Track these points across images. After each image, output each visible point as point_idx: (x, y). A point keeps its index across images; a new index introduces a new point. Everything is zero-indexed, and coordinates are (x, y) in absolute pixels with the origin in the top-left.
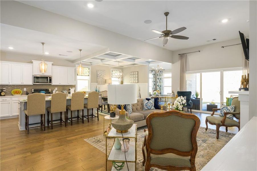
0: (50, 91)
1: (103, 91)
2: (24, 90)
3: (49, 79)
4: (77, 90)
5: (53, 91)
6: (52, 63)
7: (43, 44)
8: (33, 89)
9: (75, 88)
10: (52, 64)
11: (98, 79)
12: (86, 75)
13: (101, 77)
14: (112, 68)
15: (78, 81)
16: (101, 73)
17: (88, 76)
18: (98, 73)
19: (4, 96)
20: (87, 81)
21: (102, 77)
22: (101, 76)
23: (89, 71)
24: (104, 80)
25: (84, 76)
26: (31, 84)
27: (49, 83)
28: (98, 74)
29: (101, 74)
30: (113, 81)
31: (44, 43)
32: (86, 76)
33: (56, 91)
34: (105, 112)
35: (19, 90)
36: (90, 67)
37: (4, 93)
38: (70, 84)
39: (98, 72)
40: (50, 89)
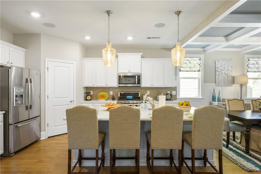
0: (140, 96)
1: (228, 100)
2: (111, 94)
3: (137, 79)
4: (179, 95)
5: (144, 96)
6: (141, 54)
7: (108, 12)
8: (119, 93)
9: (175, 91)
10: (142, 56)
11: (217, 77)
12: (194, 69)
13: (223, 72)
14: (248, 53)
15: (181, 80)
16: (222, 65)
17: (199, 71)
18: (217, 66)
19: (90, 100)
20: (197, 80)
21: (227, 72)
22: (223, 70)
23: (199, 63)
24: (230, 78)
25: (191, 71)
26: (117, 85)
27: (138, 84)
28: (218, 68)
29: (223, 67)
30: (250, 79)
31: (110, 11)
32: (195, 71)
33: (148, 96)
34: (236, 147)
35: (105, 93)
36: (202, 56)
37: (89, 97)
38: (167, 86)
39: (217, 63)
40: (140, 93)
